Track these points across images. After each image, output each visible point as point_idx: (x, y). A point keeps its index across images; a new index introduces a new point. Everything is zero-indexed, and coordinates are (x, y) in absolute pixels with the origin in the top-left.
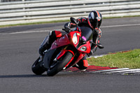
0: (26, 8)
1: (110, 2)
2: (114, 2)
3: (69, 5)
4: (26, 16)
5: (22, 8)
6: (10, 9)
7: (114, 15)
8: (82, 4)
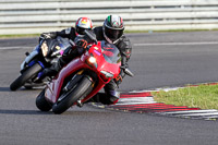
0: (61, 9)
1: (193, 6)
2: (199, 6)
3: (128, 8)
4: (62, 22)
5: (55, 9)
6: (37, 10)
7: (198, 27)
8: (149, 7)
